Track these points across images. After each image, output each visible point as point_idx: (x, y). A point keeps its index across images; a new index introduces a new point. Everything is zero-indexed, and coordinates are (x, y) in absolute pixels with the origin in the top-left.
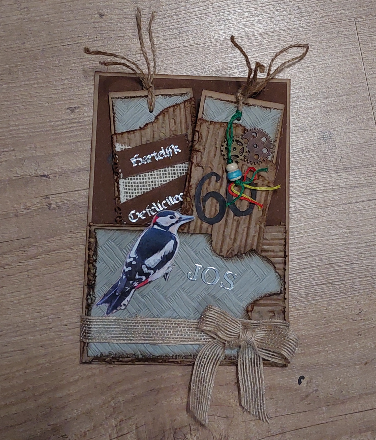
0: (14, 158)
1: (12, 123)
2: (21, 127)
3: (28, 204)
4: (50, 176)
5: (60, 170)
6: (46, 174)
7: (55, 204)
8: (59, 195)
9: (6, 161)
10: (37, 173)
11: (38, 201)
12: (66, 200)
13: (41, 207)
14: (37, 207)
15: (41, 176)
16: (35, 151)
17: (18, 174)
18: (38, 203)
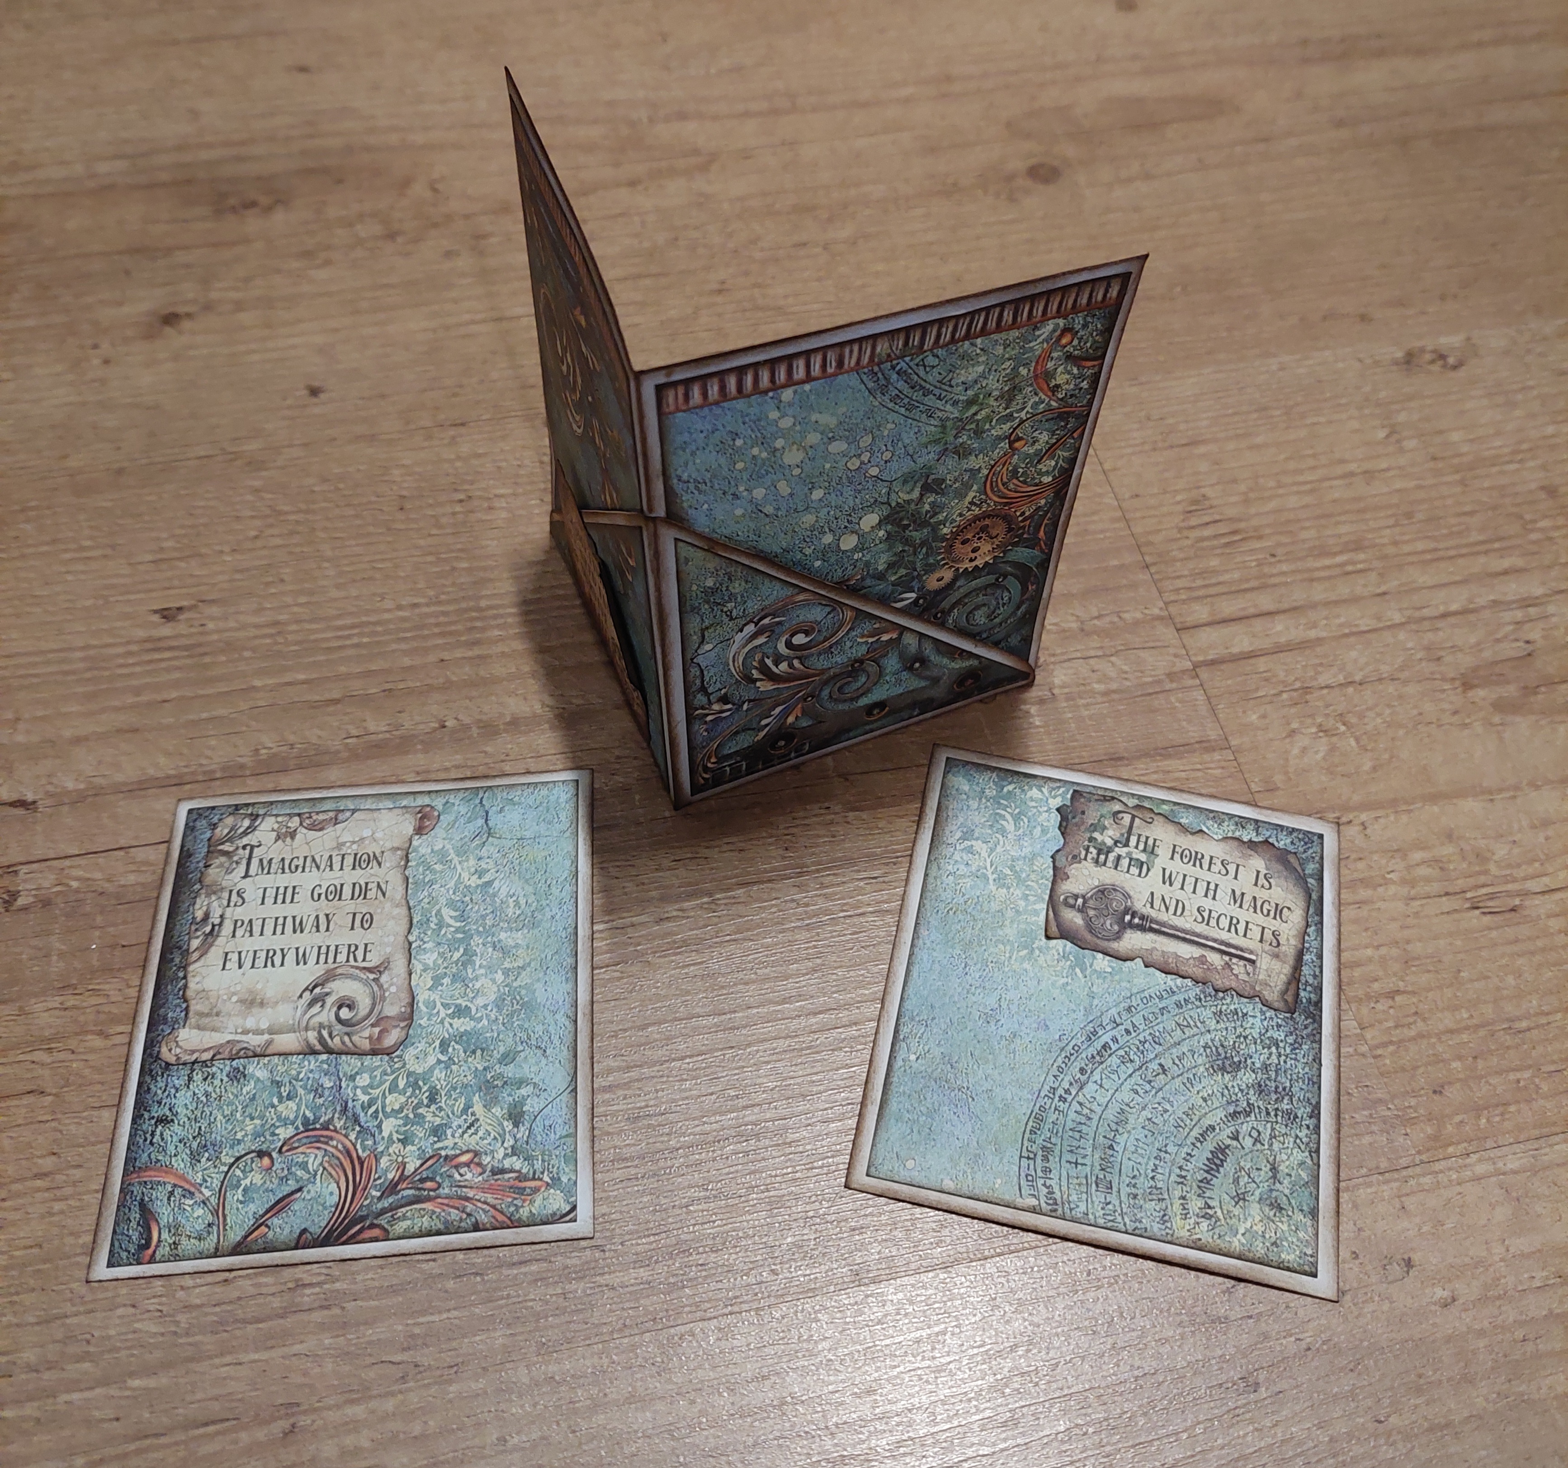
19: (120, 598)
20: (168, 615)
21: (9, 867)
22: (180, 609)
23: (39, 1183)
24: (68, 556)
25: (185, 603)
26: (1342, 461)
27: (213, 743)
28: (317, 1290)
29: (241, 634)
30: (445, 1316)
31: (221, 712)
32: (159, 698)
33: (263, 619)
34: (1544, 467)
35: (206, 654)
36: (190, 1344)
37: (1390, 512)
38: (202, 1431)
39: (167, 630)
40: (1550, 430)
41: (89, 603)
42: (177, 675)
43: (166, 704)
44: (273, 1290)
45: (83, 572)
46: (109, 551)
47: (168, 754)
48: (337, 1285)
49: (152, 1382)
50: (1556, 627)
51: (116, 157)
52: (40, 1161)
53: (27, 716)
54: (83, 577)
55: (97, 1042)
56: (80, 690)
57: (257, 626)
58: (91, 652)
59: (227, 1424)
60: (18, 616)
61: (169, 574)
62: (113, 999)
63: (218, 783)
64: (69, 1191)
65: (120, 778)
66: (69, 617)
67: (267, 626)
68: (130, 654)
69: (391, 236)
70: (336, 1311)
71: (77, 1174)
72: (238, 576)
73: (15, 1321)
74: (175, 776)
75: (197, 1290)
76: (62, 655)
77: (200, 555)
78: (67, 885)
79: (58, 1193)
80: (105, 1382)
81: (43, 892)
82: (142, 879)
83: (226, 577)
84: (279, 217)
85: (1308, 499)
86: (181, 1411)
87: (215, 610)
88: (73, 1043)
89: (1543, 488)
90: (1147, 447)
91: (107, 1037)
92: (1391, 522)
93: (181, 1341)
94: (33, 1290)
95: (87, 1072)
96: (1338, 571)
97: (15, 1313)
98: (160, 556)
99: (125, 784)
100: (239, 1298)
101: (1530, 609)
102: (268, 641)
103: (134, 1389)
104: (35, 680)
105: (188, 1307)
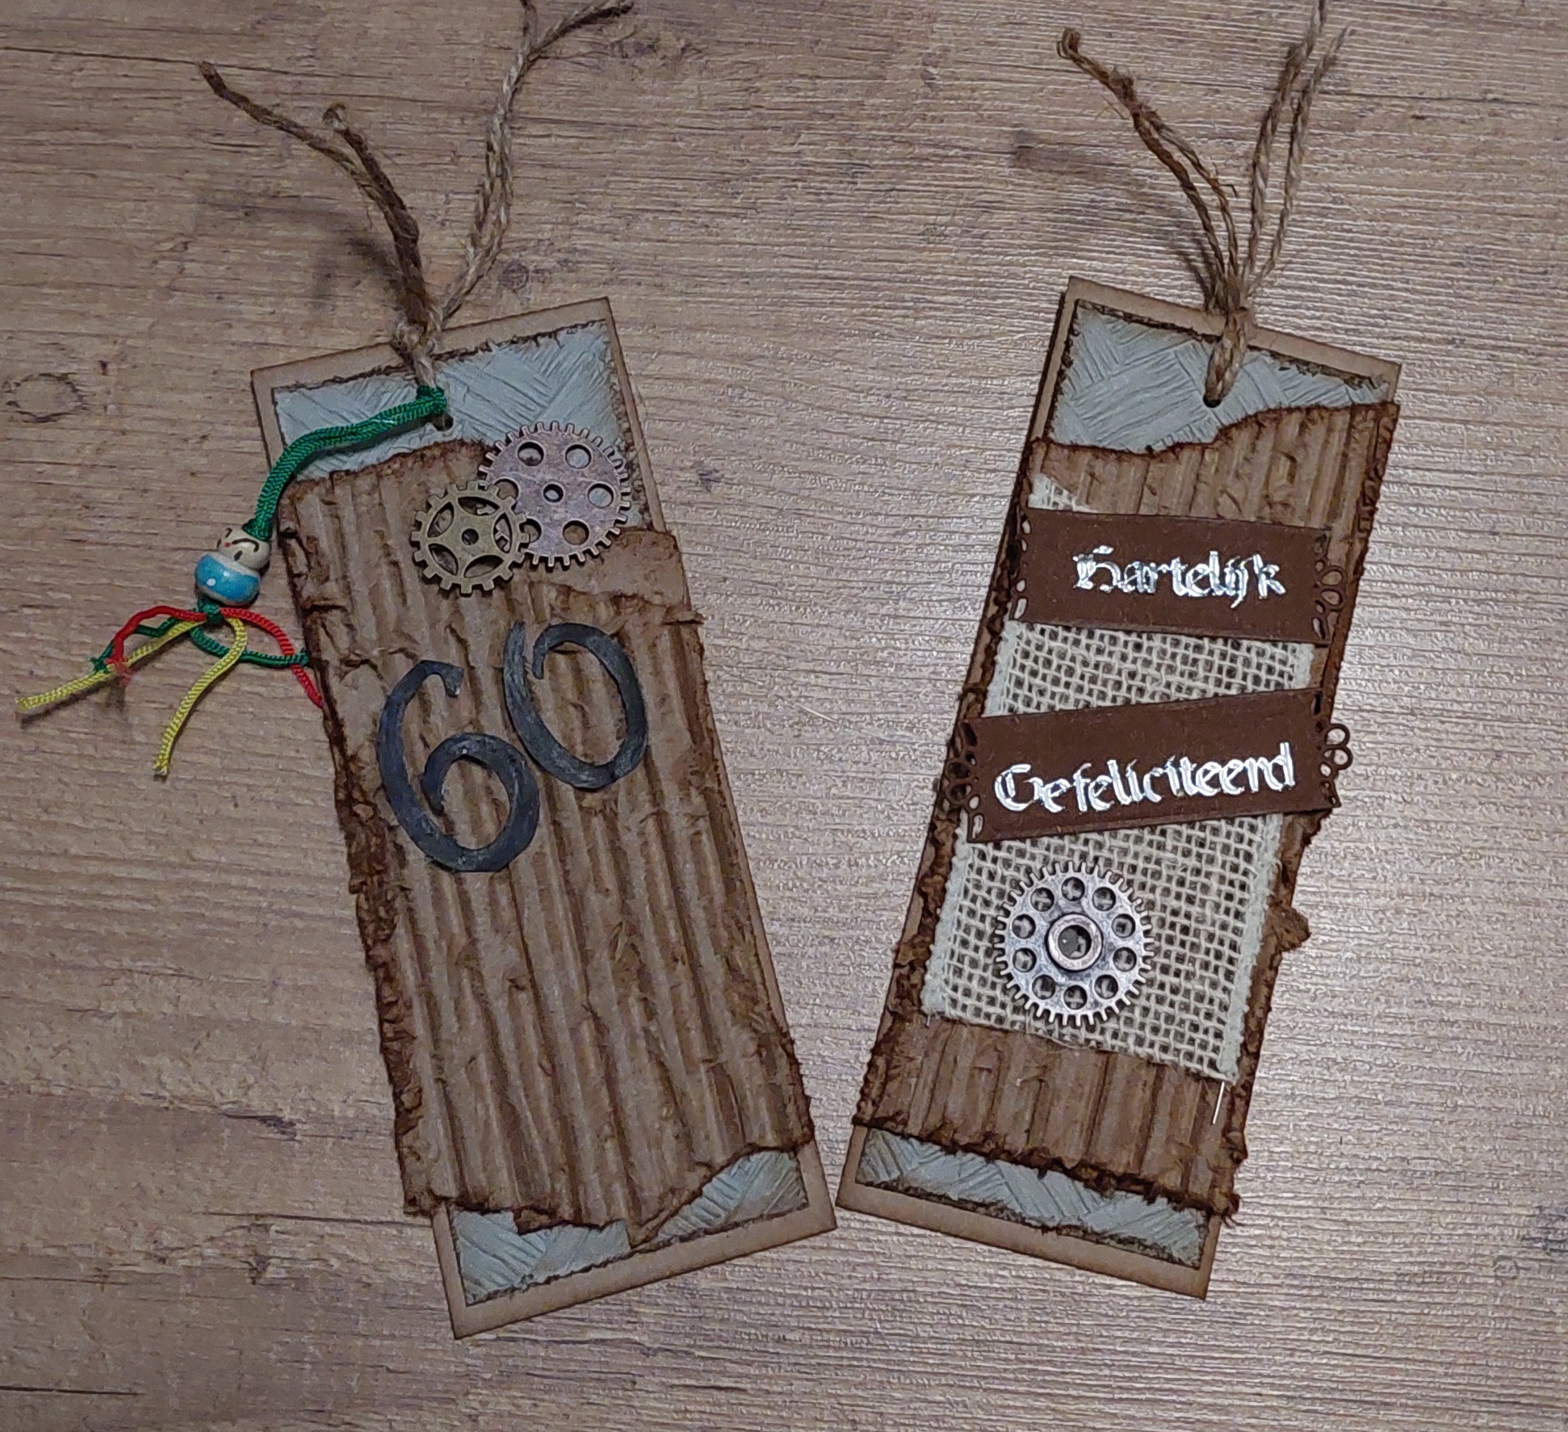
0: (168, 1008)
1: (204, 853)
2: (235, 880)
3: (167, 1239)
4: (298, 1126)
5: (351, 1113)
6: (287, 1115)
7: (286, 1264)
8: (316, 1227)
9: (127, 1015)
10: (245, 1100)
11: (215, 1233)
12: (339, 1256)
13: (224, 1262)
14: (202, 1256)
15: (264, 1120)
16: (266, 1001)
17: (162, 1085)
18: (212, 1239)
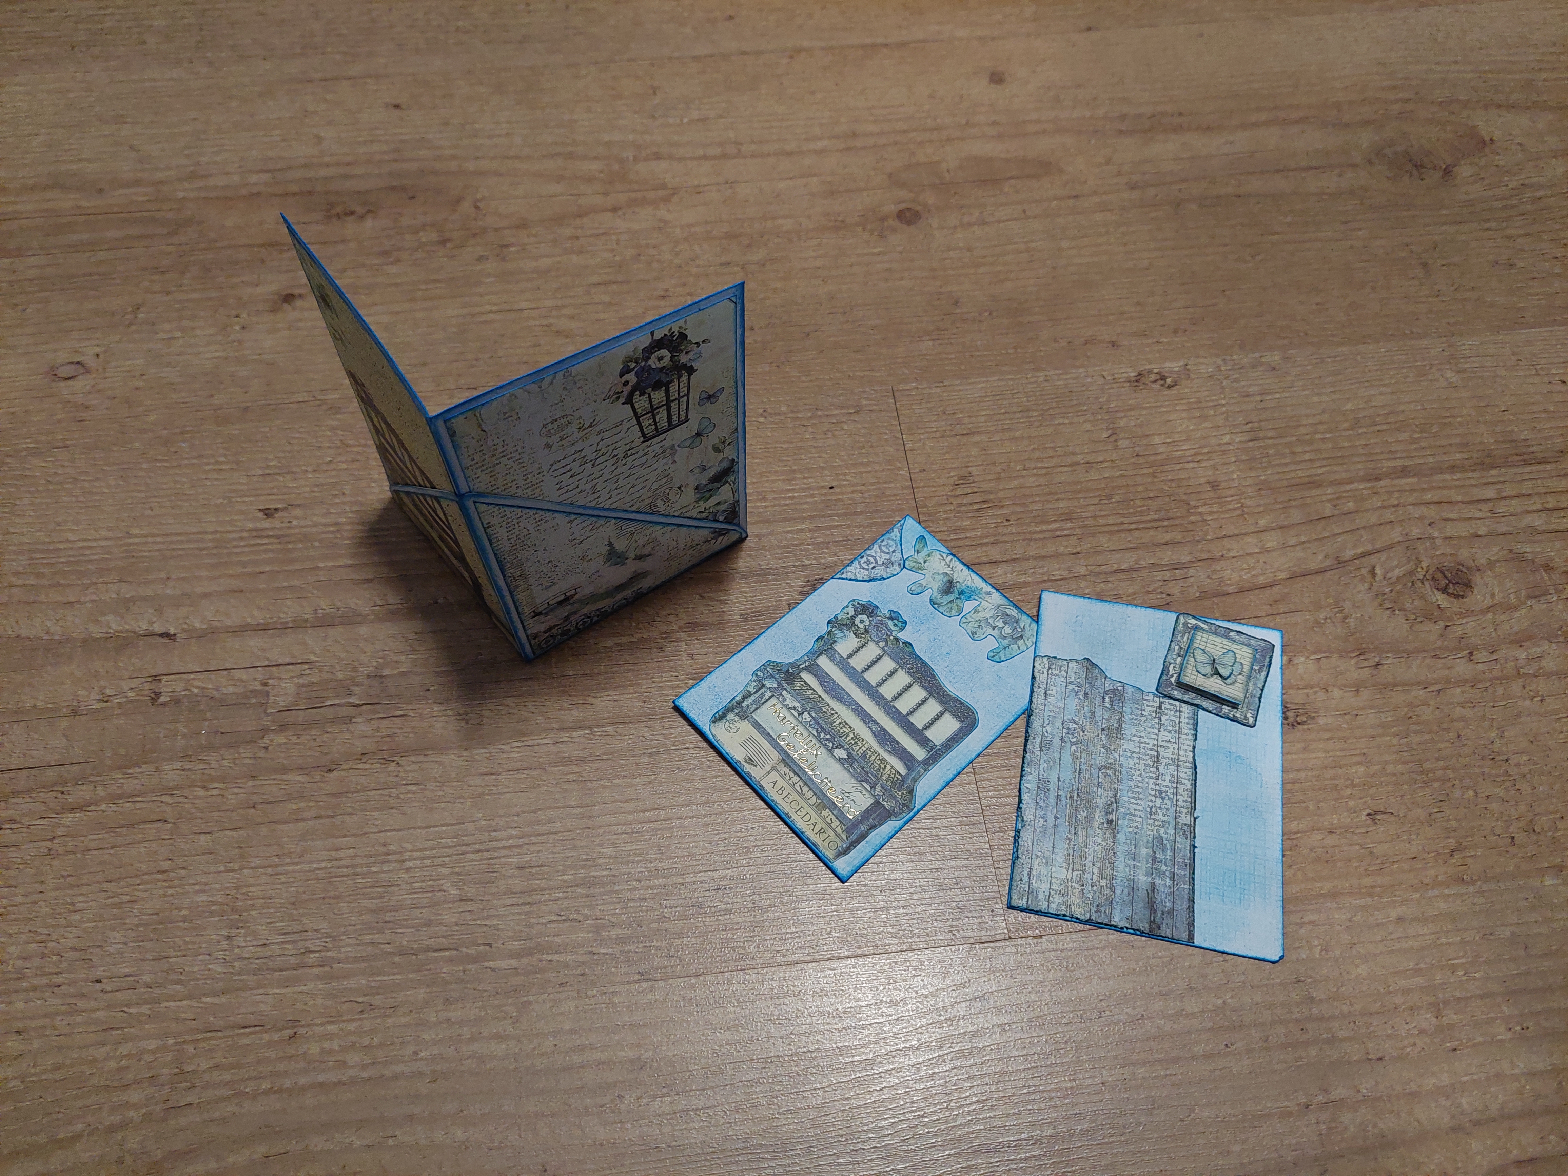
19: (239, 499)
20: (268, 513)
21: (156, 676)
22: (276, 509)
23: (159, 876)
24: (208, 467)
25: (279, 506)
26: (1073, 454)
27: (289, 602)
28: (317, 955)
29: (313, 530)
30: (391, 977)
31: (295, 582)
32: (258, 570)
33: (328, 520)
34: (1214, 467)
35: (289, 542)
36: (240, 980)
37: (1097, 494)
38: (243, 1031)
39: (266, 524)
40: (1226, 439)
41: (219, 501)
42: (270, 555)
43: (263, 576)
44: (291, 953)
45: (217, 479)
46: (235, 466)
47: (259, 608)
48: (329, 954)
49: (216, 1000)
50: (1192, 586)
51: (262, 171)
52: (162, 863)
53: (174, 577)
54: (216, 483)
55: (201, 792)
56: (209, 561)
57: (325, 525)
58: (218, 536)
59: (257, 1028)
60: (173, 508)
61: (271, 485)
62: (212, 766)
63: (289, 630)
64: (177, 882)
65: (229, 622)
66: (205, 510)
67: (332, 525)
68: (242, 539)
69: (443, 242)
70: (327, 969)
71: (183, 872)
72: (316, 489)
73: (140, 957)
74: (262, 624)
75: (247, 949)
76: (199, 536)
77: (292, 472)
78: (190, 691)
79: (171, 883)
80: (190, 997)
81: (176, 694)
82: (236, 690)
83: (308, 489)
84: (369, 223)
85: (1042, 481)
86: (231, 1018)
87: (298, 512)
88: (186, 792)
89: (1209, 483)
90: (938, 434)
91: (207, 789)
92: (1096, 501)
93: (235, 978)
94: (152, 940)
95: (193, 810)
96: (1048, 535)
97: (140, 952)
98: (267, 471)
99: (230, 627)
100: (271, 956)
101: (1177, 571)
102: (331, 536)
103: (205, 1003)
104: (180, 553)
105: (240, 958)
